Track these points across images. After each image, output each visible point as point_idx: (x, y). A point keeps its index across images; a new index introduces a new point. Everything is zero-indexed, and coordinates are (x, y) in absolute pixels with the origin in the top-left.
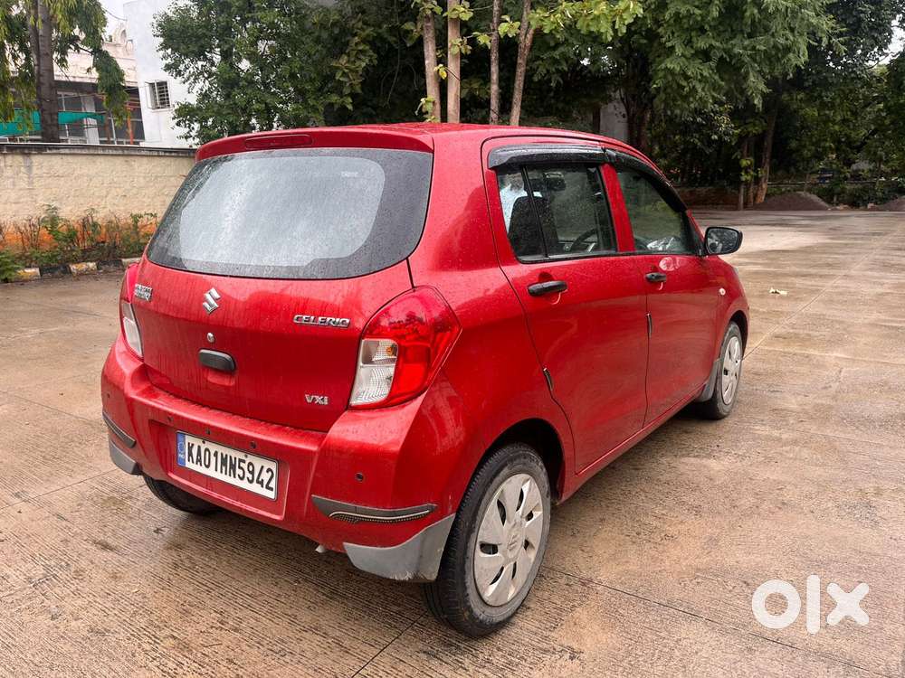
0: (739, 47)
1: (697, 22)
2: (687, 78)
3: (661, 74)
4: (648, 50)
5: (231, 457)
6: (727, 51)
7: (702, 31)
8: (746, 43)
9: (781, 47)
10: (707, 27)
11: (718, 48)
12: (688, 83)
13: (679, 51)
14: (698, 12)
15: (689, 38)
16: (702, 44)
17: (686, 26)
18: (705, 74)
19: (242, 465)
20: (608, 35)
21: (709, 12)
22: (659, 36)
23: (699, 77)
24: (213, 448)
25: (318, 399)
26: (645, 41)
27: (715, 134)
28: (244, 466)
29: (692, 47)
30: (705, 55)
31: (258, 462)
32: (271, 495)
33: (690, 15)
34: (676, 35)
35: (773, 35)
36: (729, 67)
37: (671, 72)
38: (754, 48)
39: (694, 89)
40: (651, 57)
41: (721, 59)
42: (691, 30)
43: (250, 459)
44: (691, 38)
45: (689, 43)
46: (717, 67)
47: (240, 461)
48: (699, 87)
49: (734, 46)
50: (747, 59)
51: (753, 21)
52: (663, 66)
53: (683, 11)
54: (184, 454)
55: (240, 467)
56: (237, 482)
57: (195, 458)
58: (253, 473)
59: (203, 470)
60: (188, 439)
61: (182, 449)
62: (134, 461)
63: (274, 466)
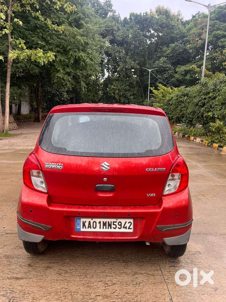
0: (79, 73)
1: (66, 63)
2: (64, 80)
3: (56, 78)
4: (50, 69)
5: (108, 222)
6: (75, 74)
7: (68, 66)
8: (81, 72)
9: (89, 74)
10: (69, 65)
11: (73, 72)
12: (65, 82)
13: (62, 71)
14: (67, 60)
15: (64, 68)
16: (68, 70)
17: (63, 64)
18: (70, 79)
19: (115, 223)
20: (42, 64)
21: (70, 61)
22: (55, 66)
23: (68, 80)
24: (98, 220)
25: (152, 195)
26: (50, 66)
27: (63, 98)
28: (117, 224)
29: (65, 71)
30: (69, 74)
31: (123, 221)
32: (131, 231)
33: (64, 61)
34: (60, 66)
35: (87, 71)
36: (76, 78)
37: (60, 78)
38: (82, 74)
39: (66, 84)
40: (51, 72)
41: (74, 75)
42: (64, 66)
43: (119, 220)
44: (65, 68)
45: (64, 69)
46: (73, 78)
47: (114, 222)
48: (68, 83)
49: (77, 72)
50: (81, 77)
51: (83, 66)
52: (57, 75)
53: (62, 59)
54: (80, 226)
55: (114, 224)
56: (113, 230)
57: (87, 227)
58: (121, 225)
59: (92, 230)
60: (83, 220)
61: (79, 224)
62: (43, 236)
63: (132, 221)
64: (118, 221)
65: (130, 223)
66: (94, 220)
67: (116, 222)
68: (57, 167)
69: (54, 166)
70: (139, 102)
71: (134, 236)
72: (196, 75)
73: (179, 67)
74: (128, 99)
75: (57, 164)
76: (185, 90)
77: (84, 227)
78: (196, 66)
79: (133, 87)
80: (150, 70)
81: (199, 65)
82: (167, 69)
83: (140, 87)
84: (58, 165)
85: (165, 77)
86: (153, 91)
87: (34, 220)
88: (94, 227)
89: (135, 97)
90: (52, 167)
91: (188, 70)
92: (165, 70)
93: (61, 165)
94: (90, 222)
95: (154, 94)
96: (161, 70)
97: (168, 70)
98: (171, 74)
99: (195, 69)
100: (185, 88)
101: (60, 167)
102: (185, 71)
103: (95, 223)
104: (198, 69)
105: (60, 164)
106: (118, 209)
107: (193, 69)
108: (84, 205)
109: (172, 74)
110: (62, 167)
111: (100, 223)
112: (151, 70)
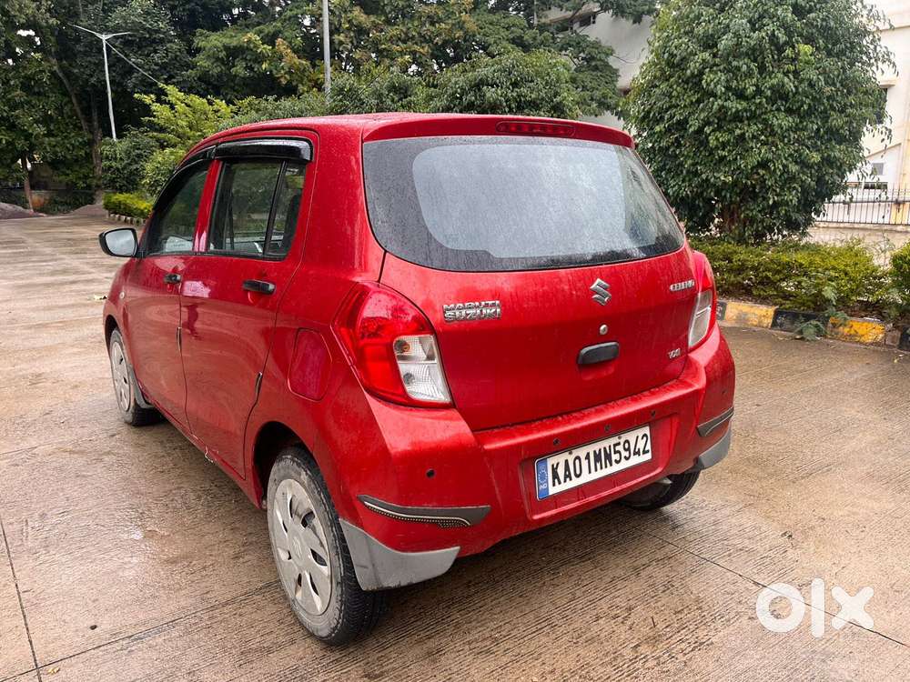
5: (604, 449)
19: (617, 448)
24: (582, 452)
28: (620, 448)
31: (631, 436)
32: (648, 457)
43: (624, 437)
47: (615, 445)
54: (547, 482)
55: (615, 452)
56: (615, 468)
57: (562, 478)
58: (628, 450)
59: (575, 482)
60: (551, 461)
61: (544, 477)
62: (458, 548)
63: (646, 430)
64: (622, 441)
65: (645, 438)
66: (576, 452)
67: (619, 444)
68: (484, 311)
69: (472, 311)
70: (72, 145)
71: (654, 470)
72: (264, 66)
73: (201, 35)
74: (28, 136)
75: (483, 303)
76: (277, 108)
77: (556, 480)
78: (258, 38)
79: (39, 94)
80: (104, 37)
81: (267, 35)
82: (162, 36)
83: (65, 94)
84: (487, 305)
85: (156, 64)
86: (153, 108)
87: (441, 503)
88: (578, 472)
89: (52, 128)
90: (467, 315)
91: (235, 47)
92: (154, 41)
93: (494, 305)
94: (566, 461)
95: (154, 116)
96: (140, 38)
97: (162, 41)
98: (177, 56)
99: (256, 47)
100: (276, 100)
101: (491, 309)
102: (226, 48)
103: (577, 461)
104: (265, 46)
105: (490, 302)
106: (621, 406)
107: (252, 45)
108: (550, 417)
109: (178, 53)
110: (498, 310)
111: (588, 457)
112: (110, 36)
